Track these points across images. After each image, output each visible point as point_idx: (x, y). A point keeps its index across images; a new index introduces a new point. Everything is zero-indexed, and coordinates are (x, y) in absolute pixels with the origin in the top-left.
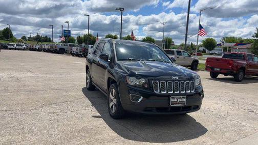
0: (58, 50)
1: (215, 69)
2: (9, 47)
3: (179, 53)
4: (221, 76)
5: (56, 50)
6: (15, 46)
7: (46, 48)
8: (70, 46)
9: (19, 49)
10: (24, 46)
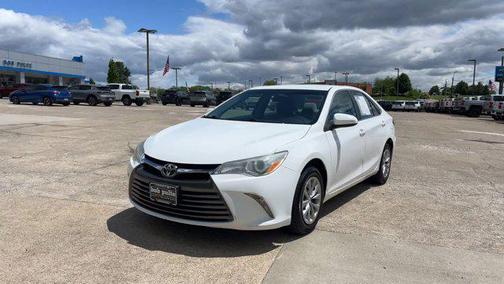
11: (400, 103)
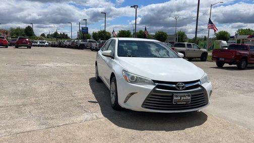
0: (79, 46)
1: (220, 59)
2: (33, 44)
3: (189, 46)
4: (226, 65)
5: (77, 46)
6: (39, 43)
7: (67, 44)
8: (89, 41)
9: (41, 46)
10: (46, 43)
11: (36, 42)
